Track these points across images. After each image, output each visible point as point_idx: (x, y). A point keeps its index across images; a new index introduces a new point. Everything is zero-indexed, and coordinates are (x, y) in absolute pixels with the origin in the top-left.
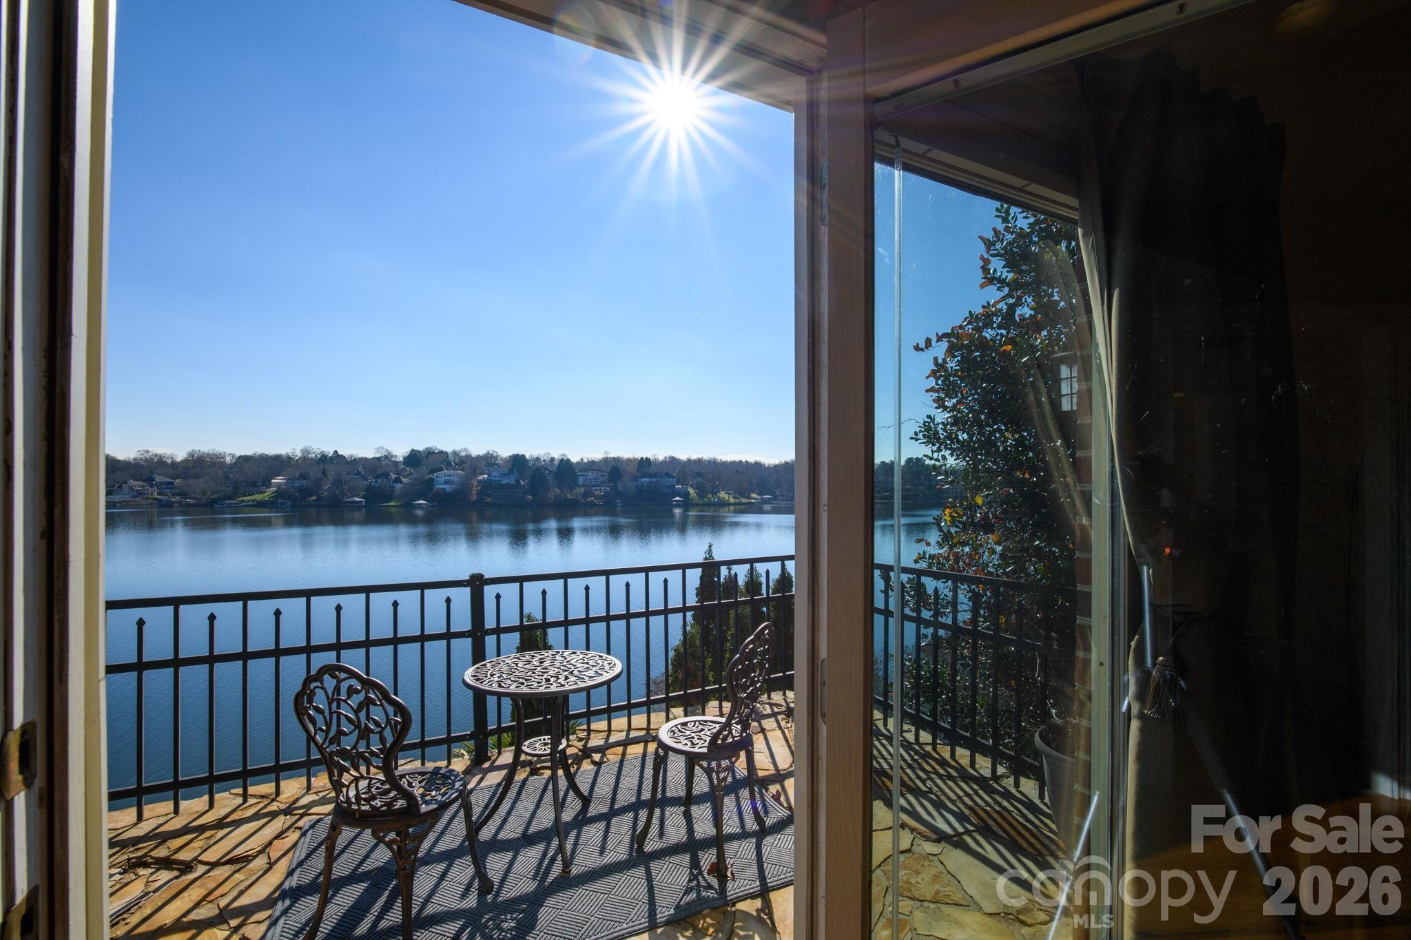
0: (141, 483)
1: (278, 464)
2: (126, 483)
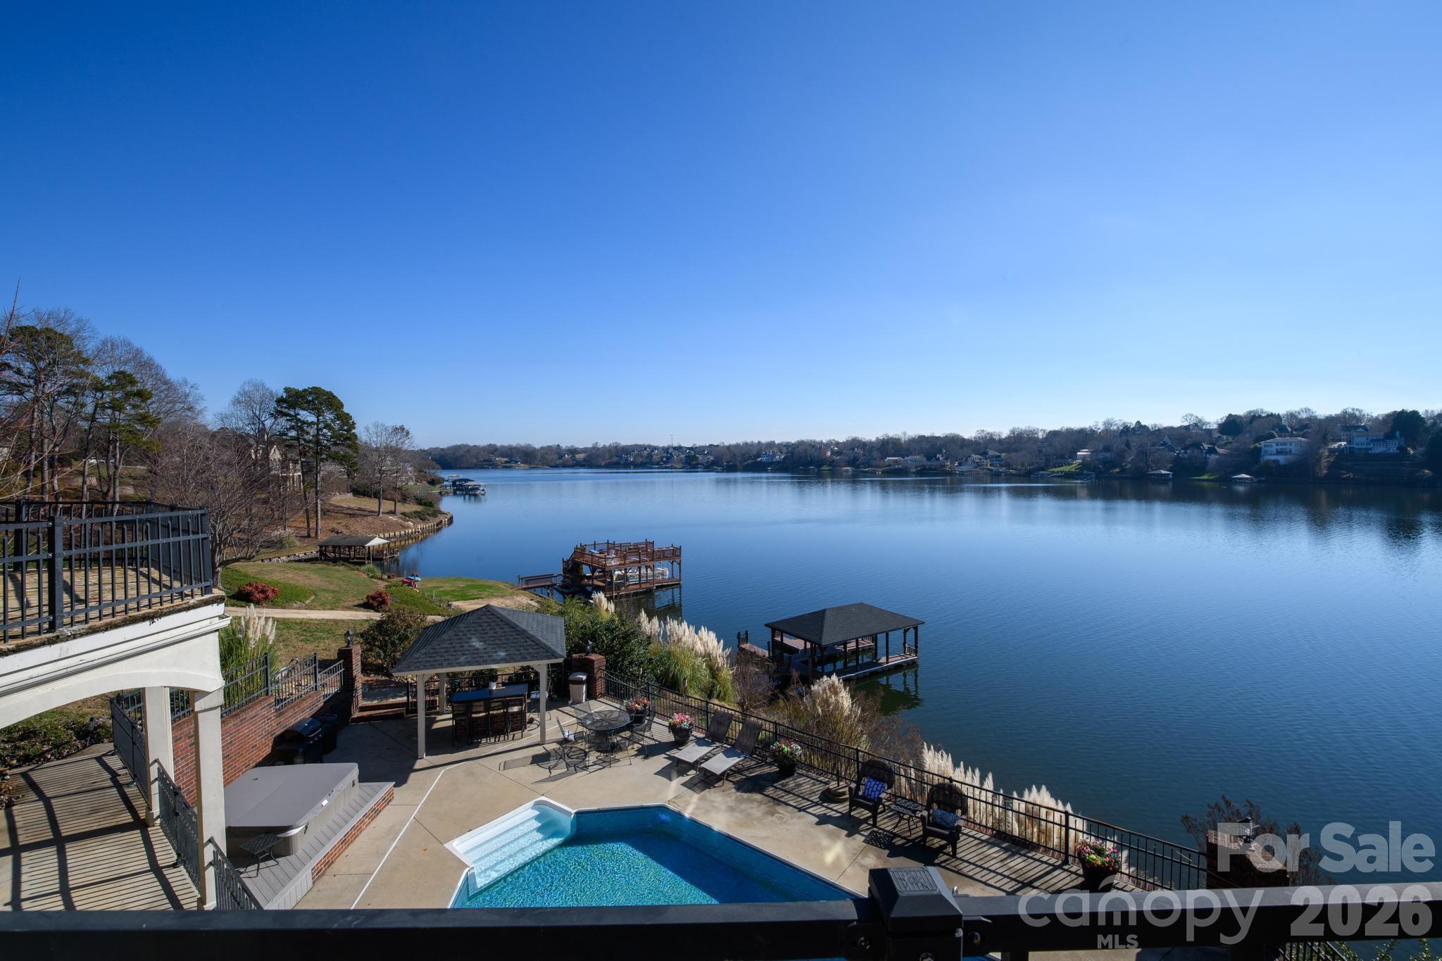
1: (1082, 437)
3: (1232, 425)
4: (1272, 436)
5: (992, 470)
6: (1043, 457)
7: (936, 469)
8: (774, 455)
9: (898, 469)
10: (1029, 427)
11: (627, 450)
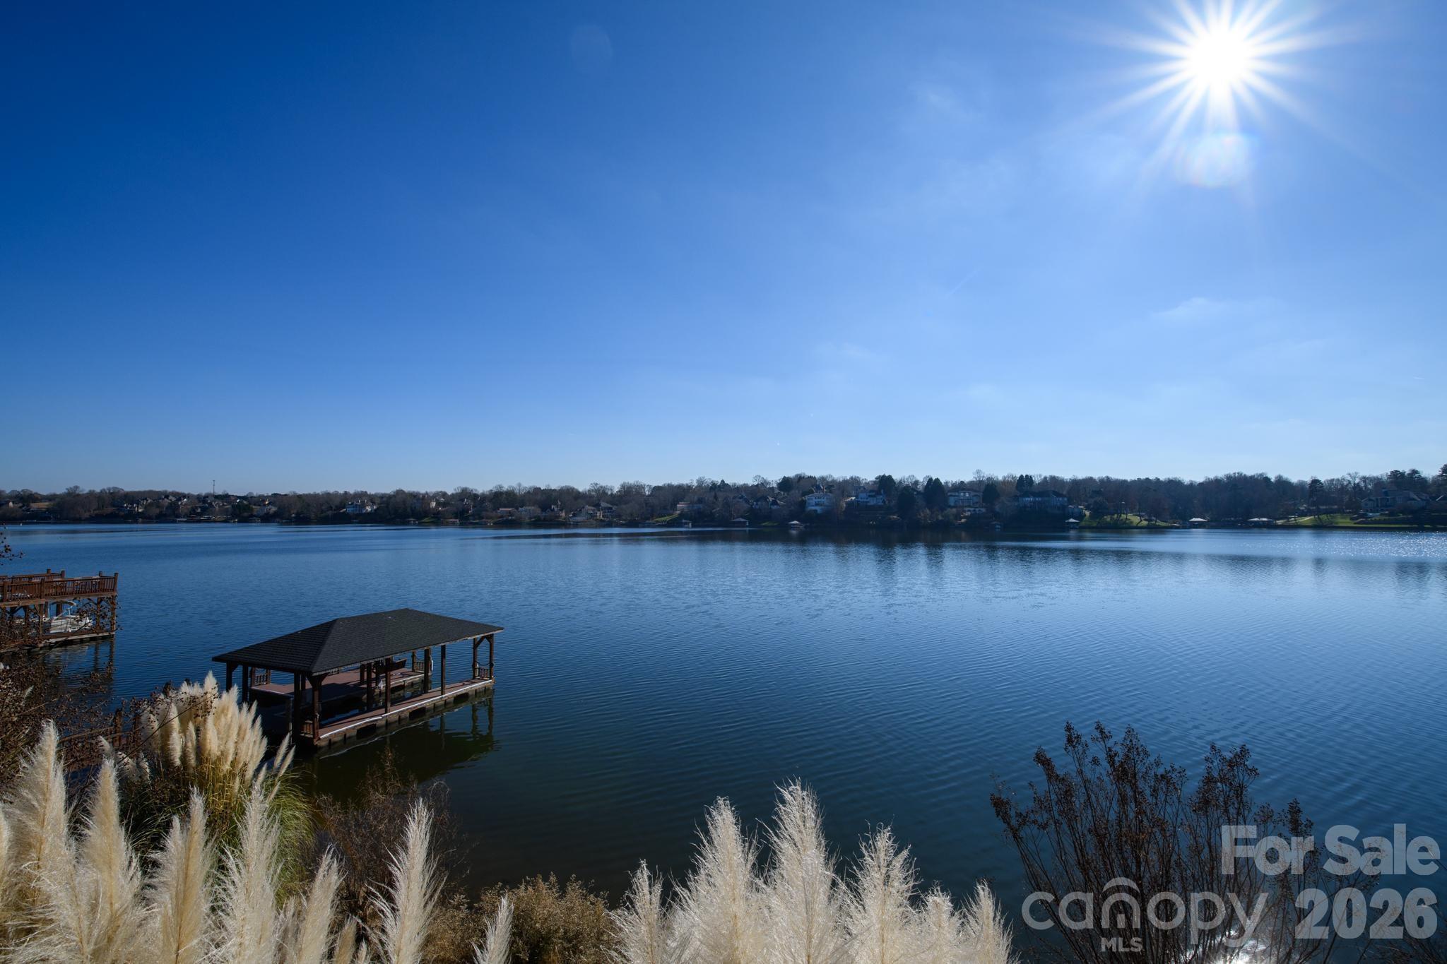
0: (593, 508)
1: (680, 492)
2: (583, 508)
3: (786, 484)
4: (812, 492)
5: (604, 520)
6: (649, 509)
7: (551, 520)
9: (511, 520)
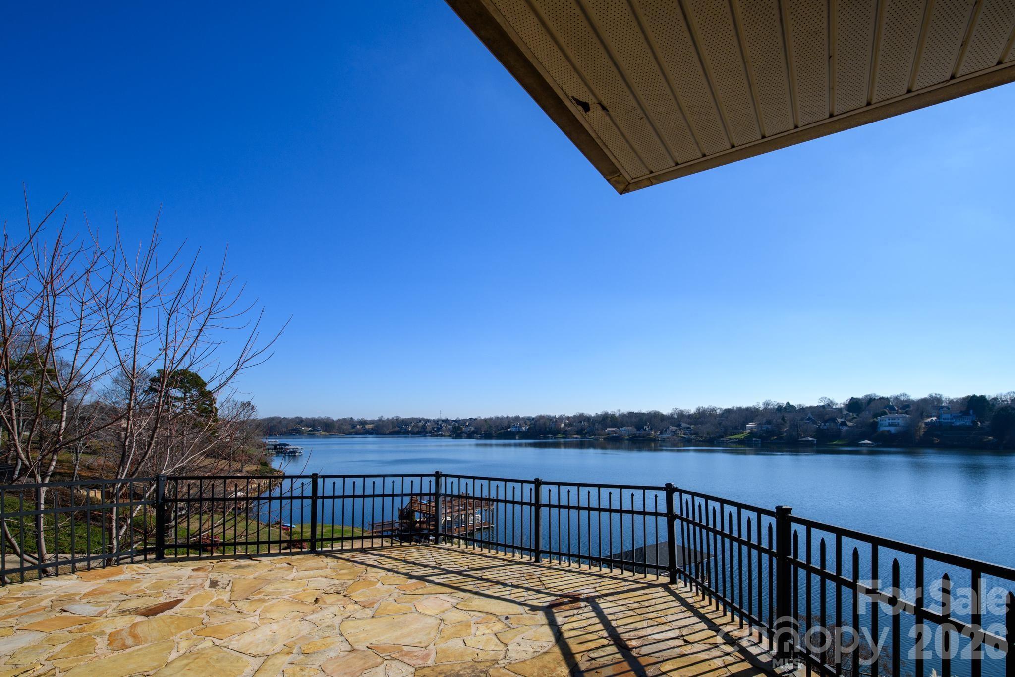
2: (668, 427)
3: (854, 405)
4: (885, 413)
5: (685, 438)
6: (723, 428)
7: (644, 437)
8: (521, 426)
9: (616, 437)
10: (710, 406)
11: (406, 422)
